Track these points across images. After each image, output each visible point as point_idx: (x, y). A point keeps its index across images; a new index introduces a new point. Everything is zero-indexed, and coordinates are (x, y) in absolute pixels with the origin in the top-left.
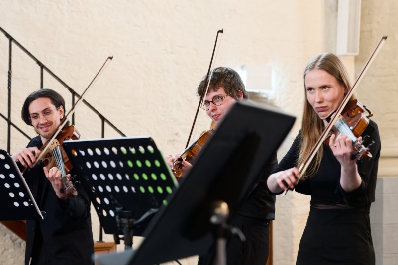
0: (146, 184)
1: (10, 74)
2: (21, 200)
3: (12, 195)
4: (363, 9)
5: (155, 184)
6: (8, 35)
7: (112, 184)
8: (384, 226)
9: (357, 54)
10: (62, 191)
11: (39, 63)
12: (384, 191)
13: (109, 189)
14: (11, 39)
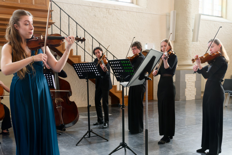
0: (127, 70)
1: (92, 46)
2: (97, 74)
3: (96, 73)
4: (176, 29)
5: (129, 70)
6: (92, 37)
7: (119, 70)
8: (180, 82)
9: (174, 40)
10: (105, 70)
11: (99, 43)
12: (181, 74)
13: (118, 71)
14: (93, 37)
